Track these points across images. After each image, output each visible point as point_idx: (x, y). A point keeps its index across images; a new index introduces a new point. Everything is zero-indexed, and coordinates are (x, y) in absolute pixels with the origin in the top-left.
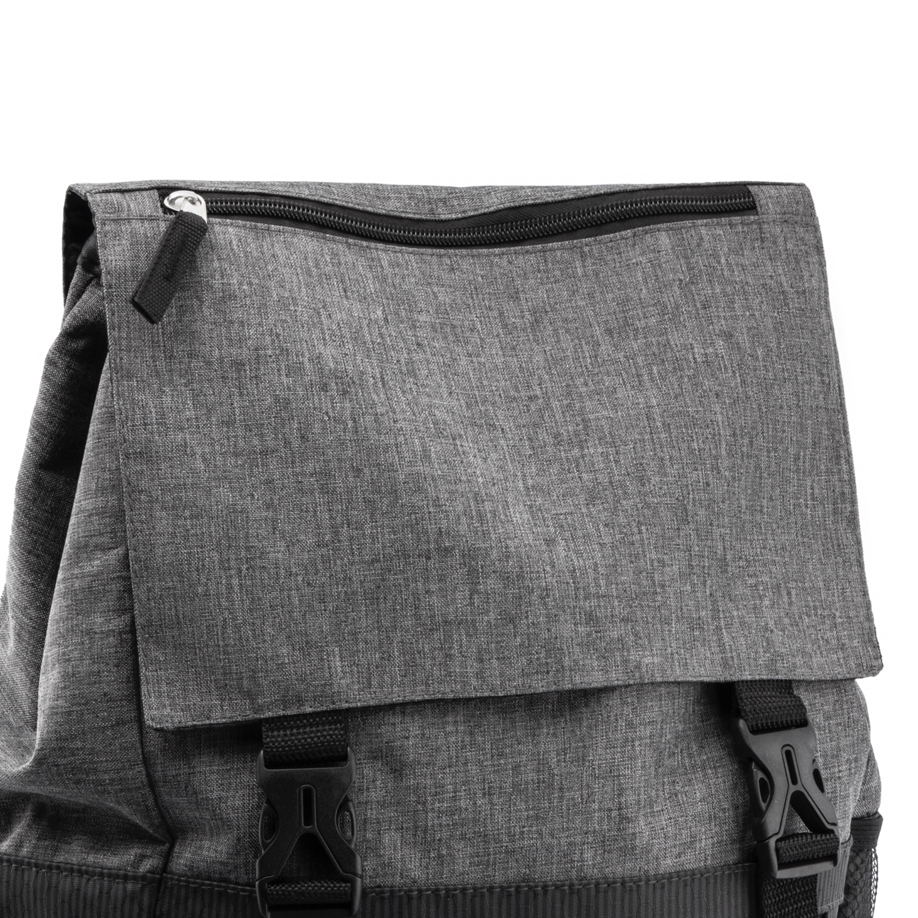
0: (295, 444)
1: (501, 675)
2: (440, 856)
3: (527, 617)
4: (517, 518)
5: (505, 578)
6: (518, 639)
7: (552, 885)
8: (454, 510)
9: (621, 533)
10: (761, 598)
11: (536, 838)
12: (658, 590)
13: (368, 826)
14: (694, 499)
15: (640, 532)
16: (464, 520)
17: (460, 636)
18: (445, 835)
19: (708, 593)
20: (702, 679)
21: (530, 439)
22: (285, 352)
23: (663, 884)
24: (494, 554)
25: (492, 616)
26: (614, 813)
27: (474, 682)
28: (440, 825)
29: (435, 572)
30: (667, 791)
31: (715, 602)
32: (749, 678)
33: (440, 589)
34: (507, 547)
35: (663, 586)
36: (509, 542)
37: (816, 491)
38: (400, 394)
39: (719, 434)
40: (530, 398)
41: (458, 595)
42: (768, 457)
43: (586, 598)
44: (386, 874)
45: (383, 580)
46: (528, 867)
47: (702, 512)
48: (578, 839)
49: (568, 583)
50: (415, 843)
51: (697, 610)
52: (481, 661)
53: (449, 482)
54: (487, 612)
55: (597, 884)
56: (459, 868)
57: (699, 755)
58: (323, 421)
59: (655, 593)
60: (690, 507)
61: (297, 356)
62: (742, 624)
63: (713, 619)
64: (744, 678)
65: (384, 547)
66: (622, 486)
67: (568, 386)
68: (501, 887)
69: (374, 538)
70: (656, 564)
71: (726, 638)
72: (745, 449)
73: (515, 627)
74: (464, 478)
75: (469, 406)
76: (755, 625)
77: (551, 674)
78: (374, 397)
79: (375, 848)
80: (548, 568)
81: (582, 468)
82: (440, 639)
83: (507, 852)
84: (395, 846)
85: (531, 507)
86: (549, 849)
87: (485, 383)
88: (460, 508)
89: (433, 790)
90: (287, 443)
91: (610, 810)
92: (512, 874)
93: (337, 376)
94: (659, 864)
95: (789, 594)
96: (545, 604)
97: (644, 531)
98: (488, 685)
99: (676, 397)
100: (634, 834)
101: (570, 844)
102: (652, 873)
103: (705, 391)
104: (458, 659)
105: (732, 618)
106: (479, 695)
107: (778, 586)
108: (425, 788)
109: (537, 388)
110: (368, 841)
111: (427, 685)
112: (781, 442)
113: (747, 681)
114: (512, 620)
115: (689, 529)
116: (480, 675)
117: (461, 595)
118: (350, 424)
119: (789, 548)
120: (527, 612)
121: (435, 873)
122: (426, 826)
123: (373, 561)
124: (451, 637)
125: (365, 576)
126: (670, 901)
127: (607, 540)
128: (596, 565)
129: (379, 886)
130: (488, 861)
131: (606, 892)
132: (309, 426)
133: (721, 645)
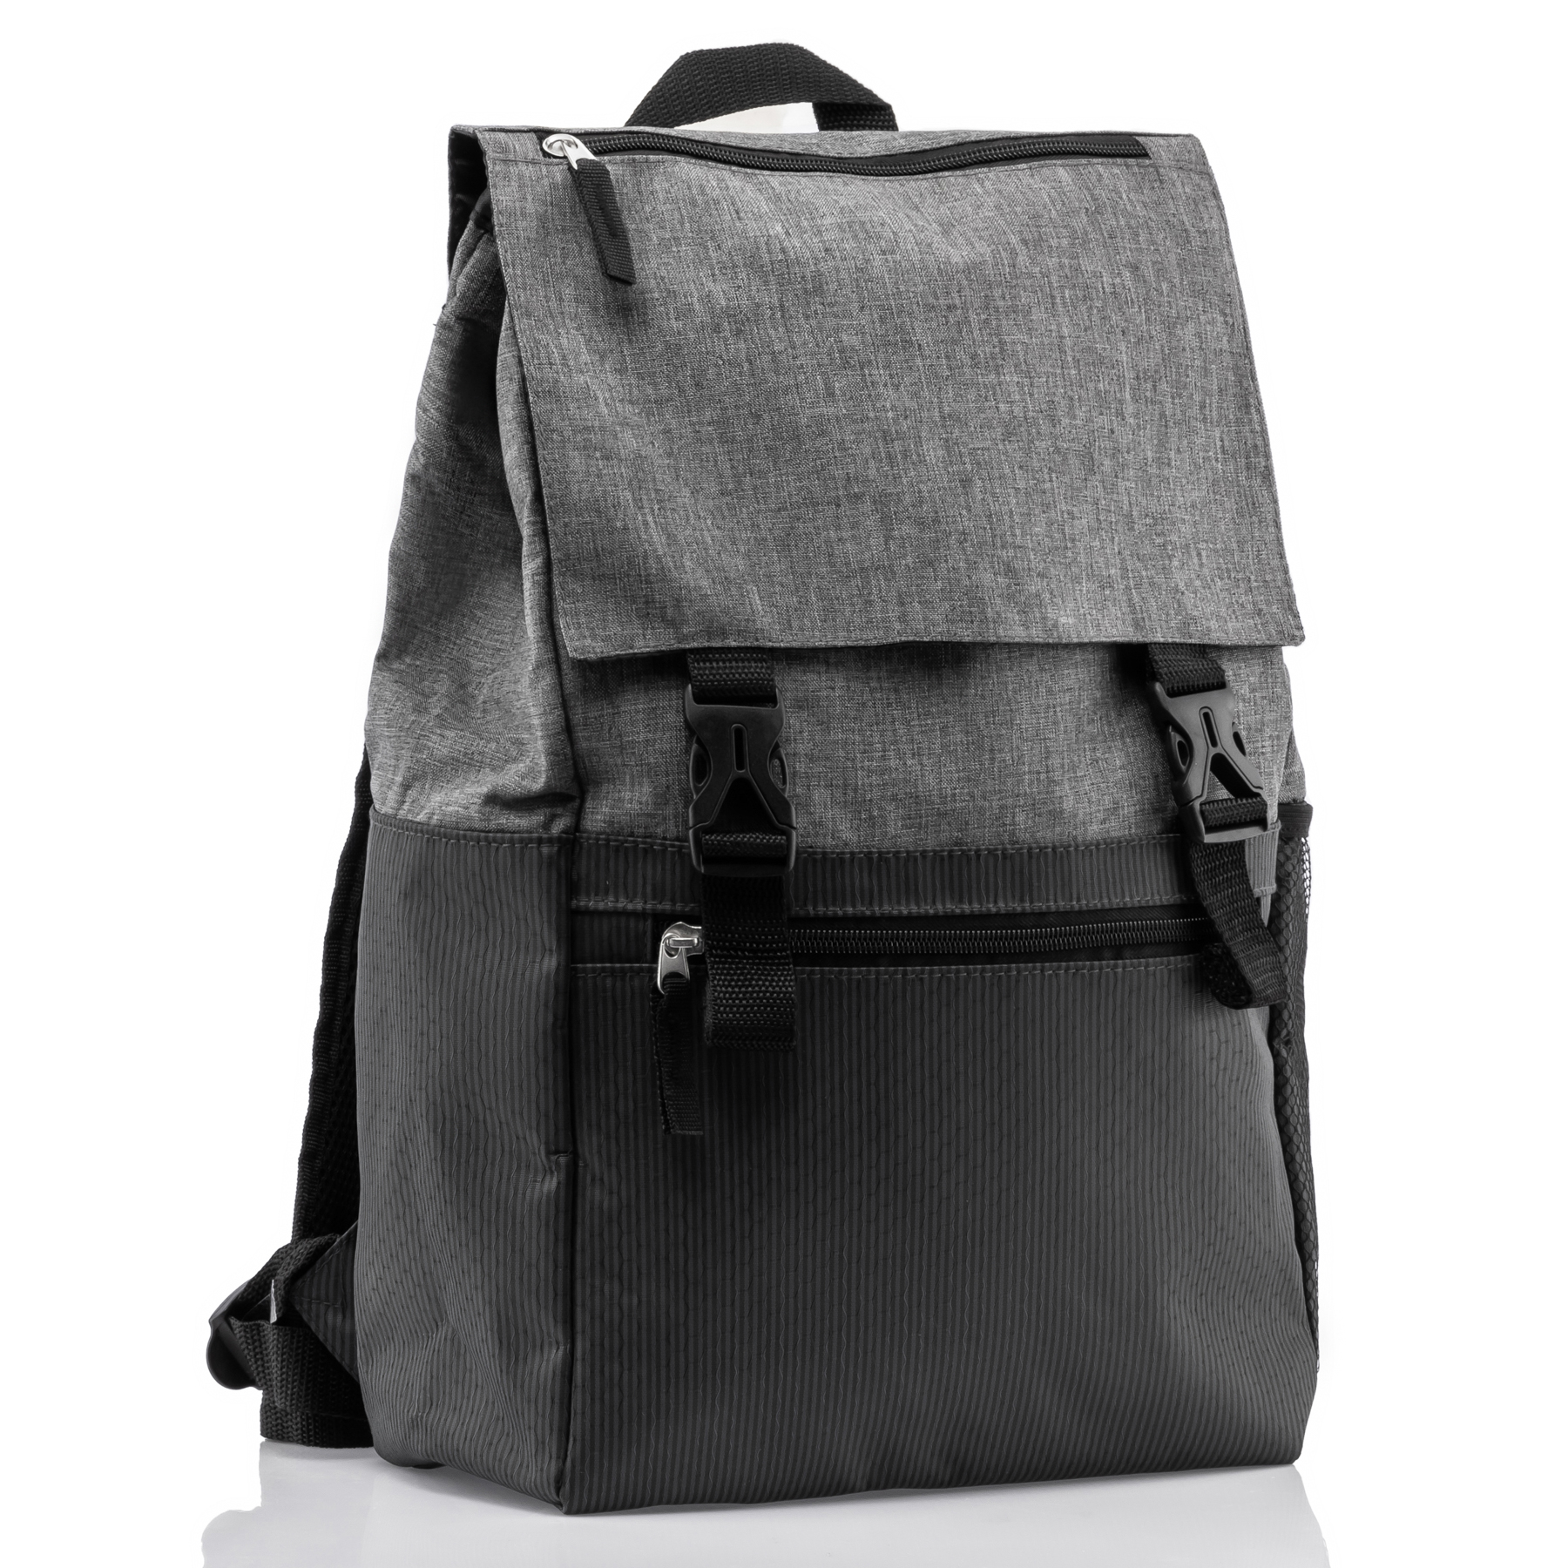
0: (690, 392)
1: (925, 619)
2: (871, 817)
3: (946, 561)
4: (931, 457)
5: (921, 523)
6: (939, 583)
7: (986, 849)
8: (862, 454)
9: (1034, 479)
10: (1170, 558)
11: (968, 801)
12: (1069, 545)
13: (798, 781)
14: (1099, 447)
15: (1051, 481)
16: (872, 463)
17: (878, 582)
18: (876, 794)
19: (1116, 551)
20: (1115, 639)
21: (947, 357)
22: (672, 294)
23: (1091, 851)
24: (907, 499)
25: (910, 560)
26: (1043, 776)
27: (897, 626)
28: (871, 785)
29: (846, 520)
30: (1089, 757)
31: (1123, 560)
32: (1162, 640)
33: (853, 536)
34: (920, 492)
35: (1073, 540)
36: (921, 486)
37: (1226, 443)
38: (802, 321)
39: (1124, 376)
40: (949, 307)
41: (872, 542)
42: (1173, 403)
43: (1003, 547)
44: (817, 834)
45: (792, 528)
46: (960, 830)
47: (1107, 462)
48: (1010, 801)
49: (985, 528)
50: (845, 802)
51: (1107, 567)
52: (903, 604)
53: (854, 422)
54: (905, 556)
55: (1030, 849)
56: (891, 831)
57: (1118, 723)
58: (716, 365)
59: (1066, 548)
60: (1096, 456)
61: (686, 297)
62: (1152, 584)
63: (1122, 578)
64: (1156, 640)
65: (790, 495)
66: (1035, 423)
67: (986, 296)
68: (935, 852)
69: (778, 487)
70: (1066, 516)
71: (1136, 599)
72: (1148, 394)
73: (935, 570)
74: (872, 415)
75: (882, 320)
76: (1164, 586)
77: (975, 624)
78: (772, 332)
79: (806, 806)
80: (964, 512)
81: (999, 397)
82: (857, 586)
83: (939, 814)
84: (825, 805)
85: (947, 440)
86: (981, 812)
87: (902, 288)
88: (867, 450)
89: (862, 747)
90: (681, 391)
91: (1039, 773)
92: (944, 836)
93: (731, 314)
94: (1085, 830)
95: (1199, 555)
96: (964, 549)
97: (1054, 479)
98: (912, 629)
99: (1086, 330)
100: (1061, 797)
101: (1002, 807)
102: (1080, 839)
103: (1112, 326)
104: (878, 606)
105: (1141, 578)
106: (903, 639)
107: (1187, 546)
108: (854, 744)
109: (955, 295)
110: (798, 796)
111: (849, 631)
112: (1185, 387)
113: (1159, 644)
114: (931, 564)
115: (1095, 480)
116: (903, 618)
117: (876, 541)
118: (746, 366)
119: (1199, 506)
120: (946, 556)
121: (867, 835)
122: (857, 785)
123: (779, 509)
124: (868, 583)
125: (774, 524)
126: (1099, 870)
127: (1021, 485)
128: (1011, 512)
129: (811, 847)
130: (920, 824)
131: (1038, 858)
132: (704, 371)
133: (1131, 605)
